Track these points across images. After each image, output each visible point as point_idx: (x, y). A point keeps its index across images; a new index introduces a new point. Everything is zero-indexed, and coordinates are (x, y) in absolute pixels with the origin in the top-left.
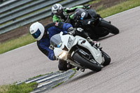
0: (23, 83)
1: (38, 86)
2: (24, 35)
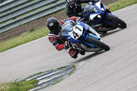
1: (39, 84)
2: (24, 34)
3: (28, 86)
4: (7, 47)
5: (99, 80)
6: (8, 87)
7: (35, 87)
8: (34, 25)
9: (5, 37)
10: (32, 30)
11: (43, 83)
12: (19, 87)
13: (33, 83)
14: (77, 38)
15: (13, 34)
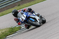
3: (17, 30)
6: (8, 30)
7: (20, 30)
8: (20, 3)
10: (19, 5)
11: (24, 28)
12: (13, 30)
13: (19, 28)
14: (23, 21)
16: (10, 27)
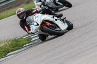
0: (22, 38)
1: (32, 40)
2: (22, 5)
3: (24, 42)
4: (10, 14)
5: (75, 38)
6: (10, 43)
7: (29, 42)
9: (9, 7)
10: (28, 3)
11: (35, 40)
12: (18, 43)
13: (28, 40)
15: (14, 5)
16: (13, 37)
